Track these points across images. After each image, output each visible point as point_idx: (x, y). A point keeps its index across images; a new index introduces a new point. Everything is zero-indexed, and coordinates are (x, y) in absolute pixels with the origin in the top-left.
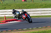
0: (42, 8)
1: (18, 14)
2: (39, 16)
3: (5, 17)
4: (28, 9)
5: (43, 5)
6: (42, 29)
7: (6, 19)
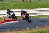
0: (39, 8)
1: (12, 14)
2: (36, 17)
3: (4, 17)
4: (26, 9)
5: (40, 5)
6: (39, 29)
7: (4, 19)
